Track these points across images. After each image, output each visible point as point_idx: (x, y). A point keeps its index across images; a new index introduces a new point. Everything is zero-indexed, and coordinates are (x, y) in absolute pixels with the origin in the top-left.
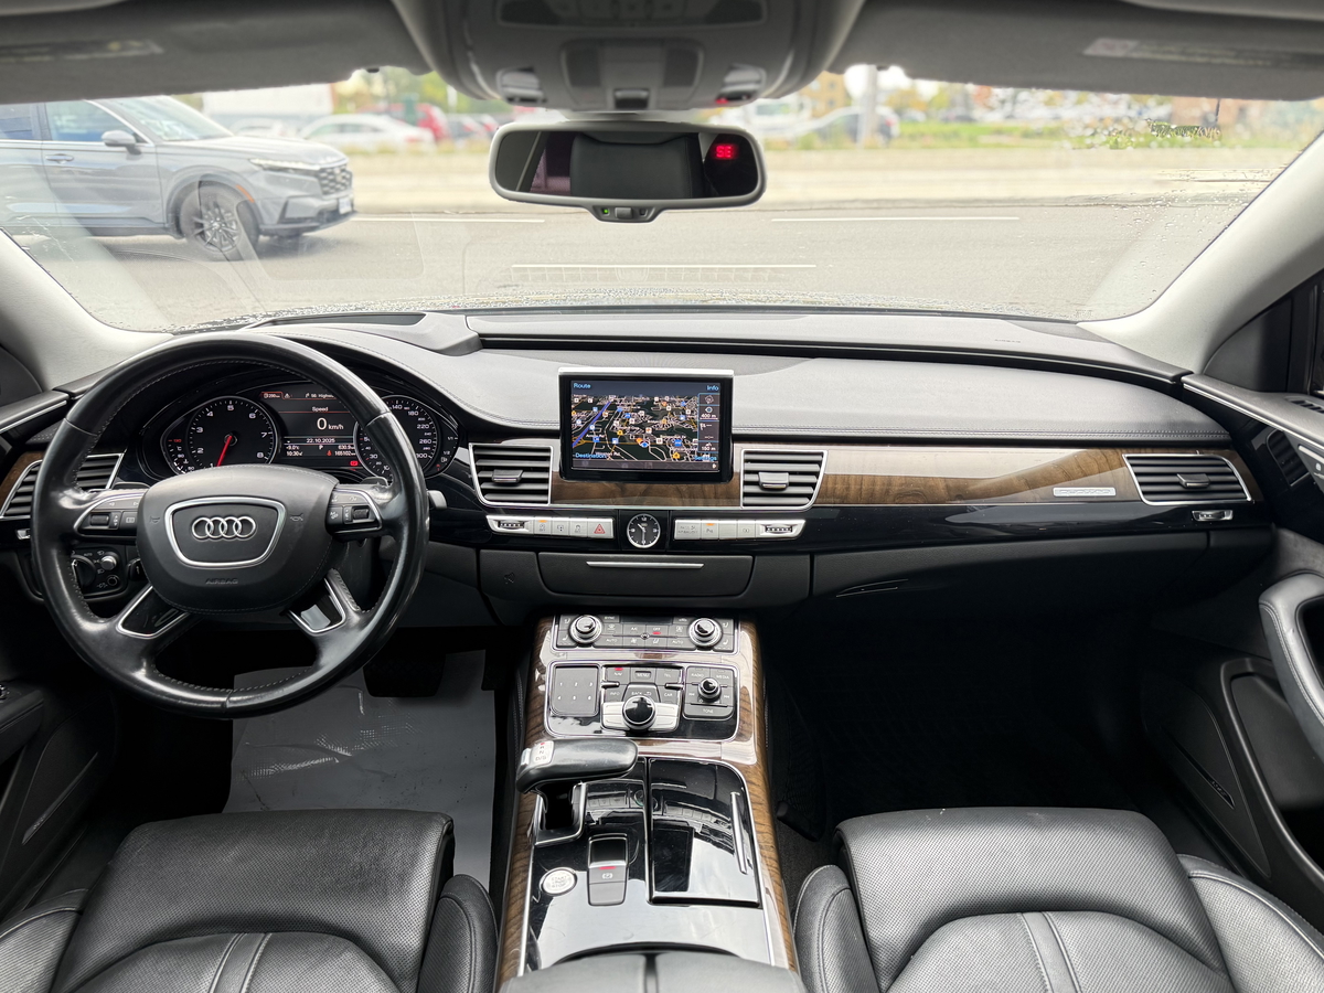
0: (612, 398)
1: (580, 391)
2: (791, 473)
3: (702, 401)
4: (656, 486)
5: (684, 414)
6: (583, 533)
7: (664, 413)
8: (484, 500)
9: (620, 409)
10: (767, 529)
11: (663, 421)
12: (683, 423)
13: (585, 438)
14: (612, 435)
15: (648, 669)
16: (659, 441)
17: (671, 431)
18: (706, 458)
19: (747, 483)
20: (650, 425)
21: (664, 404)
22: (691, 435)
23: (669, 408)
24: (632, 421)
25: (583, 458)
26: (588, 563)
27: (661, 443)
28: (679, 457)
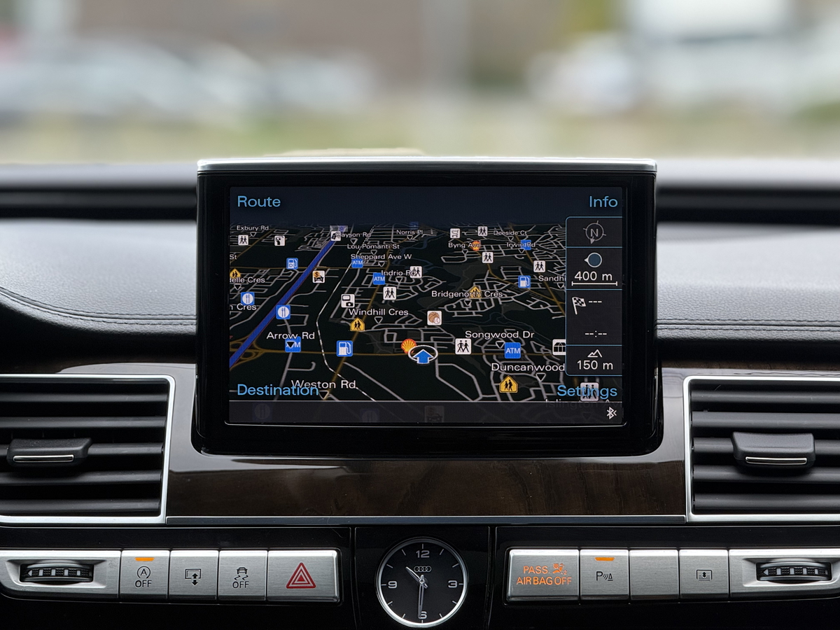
0: (337, 235)
1: (252, 216)
2: (821, 434)
3: (577, 237)
5: (528, 271)
6: (256, 588)
7: (476, 272)
10: (759, 572)
12: (526, 297)
13: (262, 341)
17: (494, 319)
18: (589, 391)
19: (699, 457)
20: (438, 304)
22: (546, 328)
25: (256, 397)
27: (468, 352)
28: (515, 388)
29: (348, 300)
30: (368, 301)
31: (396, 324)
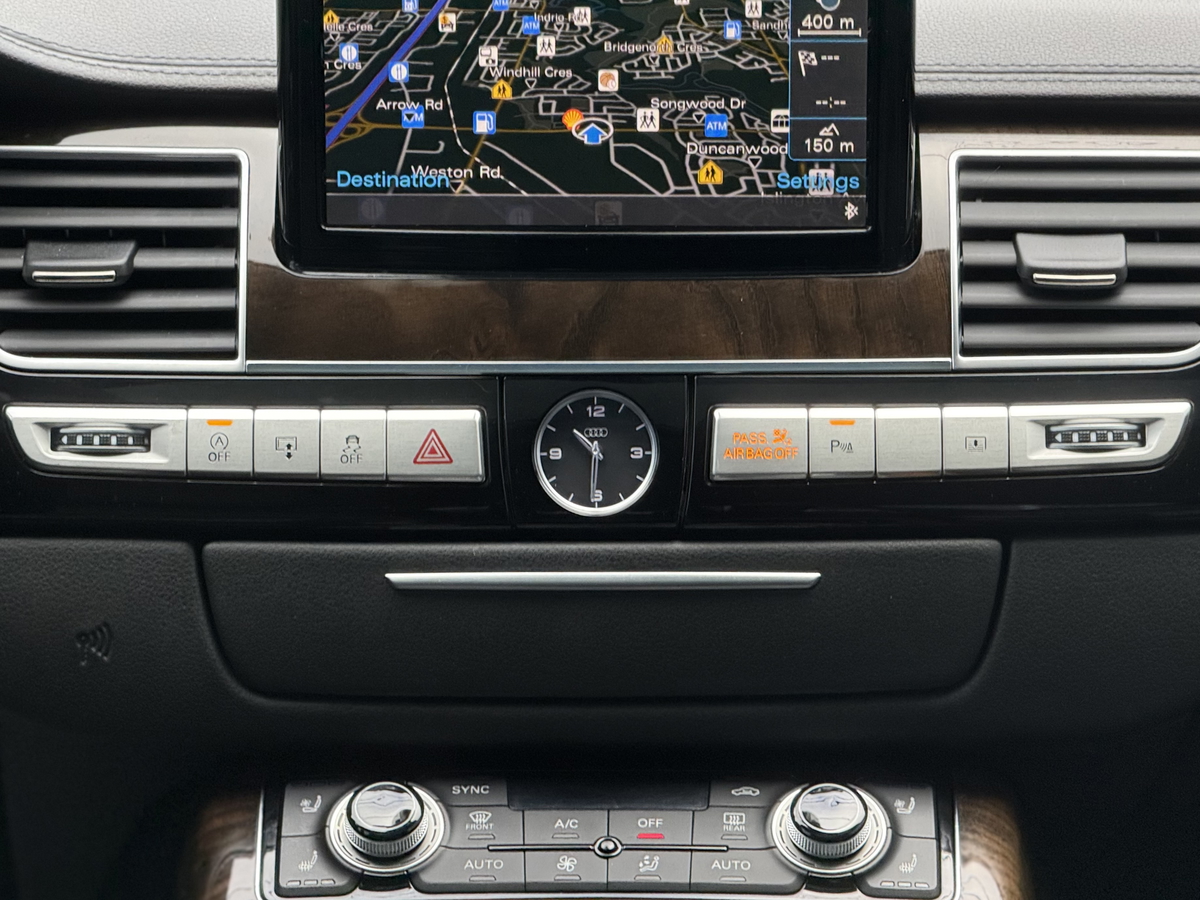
2: (1137, 235)
4: (641, 289)
6: (370, 464)
10: (1050, 437)
12: (735, 51)
13: (370, 112)
17: (692, 82)
18: (821, 182)
19: (973, 274)
20: (613, 61)
22: (761, 94)
25: (363, 189)
26: (393, 577)
27: (655, 127)
28: (719, 178)
29: (488, 55)
30: (517, 58)
31: (555, 88)
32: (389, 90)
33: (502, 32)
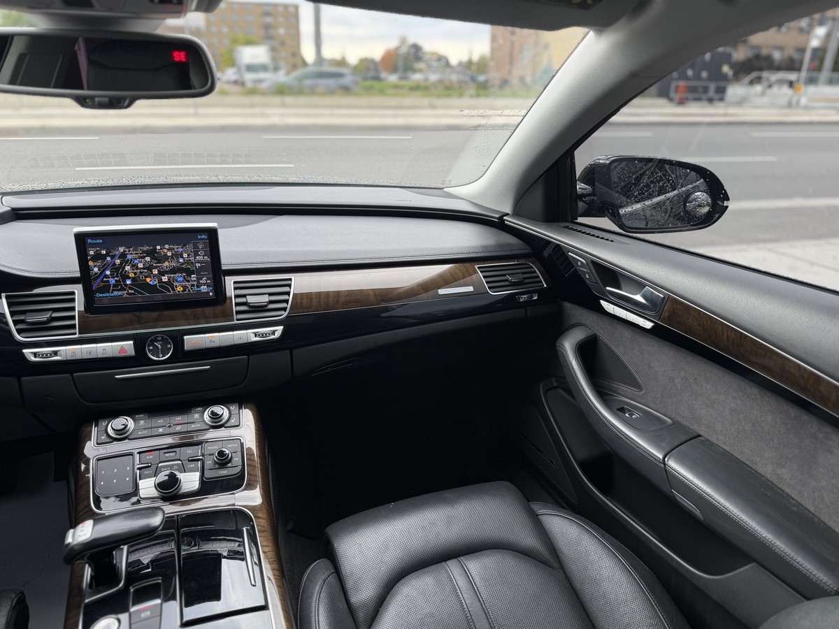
0: (121, 249)
1: (94, 245)
2: (270, 294)
3: (195, 247)
4: (166, 313)
5: (182, 257)
6: (109, 354)
7: (166, 258)
8: (19, 337)
9: (129, 257)
10: (256, 336)
11: (166, 264)
12: (182, 264)
13: (102, 281)
14: (126, 277)
15: (174, 450)
16: (165, 279)
17: (173, 271)
18: (204, 289)
19: (237, 304)
20: (156, 267)
21: (165, 251)
22: (189, 272)
23: (169, 254)
24: (141, 265)
25: (103, 297)
26: (116, 377)
27: (167, 280)
28: (182, 289)
29: (128, 268)
32: (106, 276)
33: (130, 263)
